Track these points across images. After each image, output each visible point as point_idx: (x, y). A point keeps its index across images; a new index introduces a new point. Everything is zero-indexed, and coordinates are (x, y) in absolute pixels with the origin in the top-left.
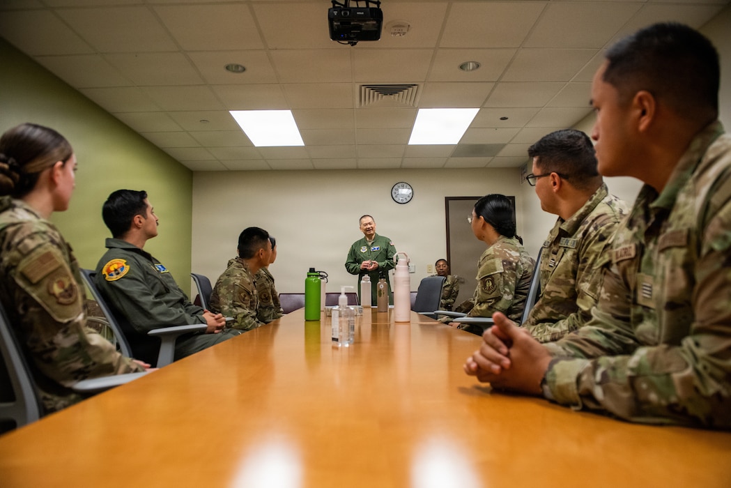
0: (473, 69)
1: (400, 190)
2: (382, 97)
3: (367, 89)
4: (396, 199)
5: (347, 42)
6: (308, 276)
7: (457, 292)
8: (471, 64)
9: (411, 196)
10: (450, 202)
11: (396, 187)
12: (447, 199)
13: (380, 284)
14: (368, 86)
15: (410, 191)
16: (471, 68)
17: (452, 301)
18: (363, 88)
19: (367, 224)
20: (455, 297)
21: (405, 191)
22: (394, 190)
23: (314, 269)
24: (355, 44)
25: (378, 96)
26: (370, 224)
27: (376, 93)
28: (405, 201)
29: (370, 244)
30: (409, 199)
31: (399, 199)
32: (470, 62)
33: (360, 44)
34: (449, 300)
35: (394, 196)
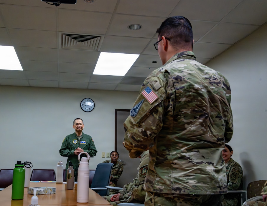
0: (137, 29)
1: (86, 103)
2: (77, 42)
3: (67, 37)
4: (84, 109)
5: (52, 3)
6: (16, 167)
7: (122, 172)
8: (136, 25)
9: (93, 107)
10: (118, 112)
11: (84, 101)
12: (116, 110)
13: (69, 170)
14: (67, 35)
15: (93, 104)
16: (136, 28)
17: (117, 177)
18: (64, 36)
19: (78, 124)
20: (120, 174)
21: (89, 104)
22: (82, 103)
23: (21, 161)
24: (58, 5)
25: (74, 42)
26: (80, 124)
27: (72, 40)
28: (89, 110)
29: (79, 138)
30: (92, 109)
31: (86, 109)
32: (135, 24)
33: (62, 5)
34: (116, 176)
35: (82, 106)
